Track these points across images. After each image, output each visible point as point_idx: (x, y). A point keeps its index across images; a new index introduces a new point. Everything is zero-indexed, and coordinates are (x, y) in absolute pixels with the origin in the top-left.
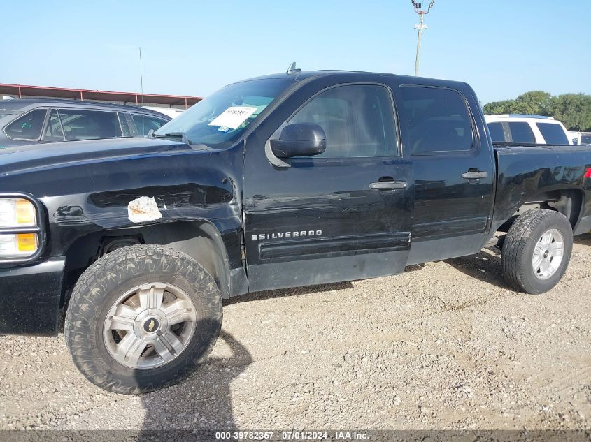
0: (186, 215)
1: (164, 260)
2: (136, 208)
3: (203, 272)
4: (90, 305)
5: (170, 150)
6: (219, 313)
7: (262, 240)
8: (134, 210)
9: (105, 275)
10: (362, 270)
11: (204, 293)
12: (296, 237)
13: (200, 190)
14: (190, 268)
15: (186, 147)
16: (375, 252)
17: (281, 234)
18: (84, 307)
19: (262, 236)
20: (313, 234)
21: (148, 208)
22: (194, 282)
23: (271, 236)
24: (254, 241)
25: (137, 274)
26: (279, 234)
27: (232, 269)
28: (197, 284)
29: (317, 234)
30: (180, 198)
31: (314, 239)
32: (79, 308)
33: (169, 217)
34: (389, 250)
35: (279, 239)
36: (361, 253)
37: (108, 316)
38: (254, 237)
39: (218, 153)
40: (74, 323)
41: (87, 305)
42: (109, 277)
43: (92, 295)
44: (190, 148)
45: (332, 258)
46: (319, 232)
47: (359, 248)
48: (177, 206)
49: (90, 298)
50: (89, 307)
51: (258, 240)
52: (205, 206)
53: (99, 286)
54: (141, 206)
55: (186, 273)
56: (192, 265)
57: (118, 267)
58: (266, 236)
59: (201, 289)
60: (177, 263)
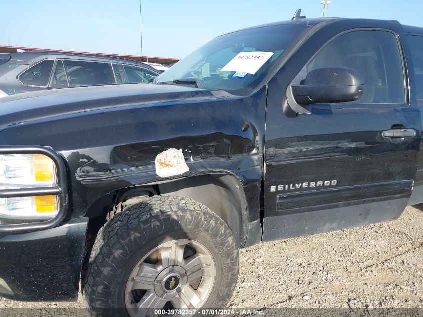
0: (211, 167)
1: (188, 216)
2: (163, 161)
3: (224, 226)
4: (113, 270)
5: (193, 96)
6: (236, 267)
7: (281, 192)
8: (162, 164)
9: (129, 235)
10: (366, 218)
11: (225, 249)
12: (313, 188)
13: (226, 141)
14: (213, 222)
15: (208, 93)
16: (381, 200)
17: (298, 184)
18: (106, 271)
19: (281, 187)
20: (329, 184)
21: (174, 162)
22: (216, 238)
23: (289, 187)
24: (273, 193)
25: (162, 232)
26: (297, 185)
27: (251, 222)
28: (218, 239)
29: (333, 184)
30: (206, 150)
31: (329, 189)
32: (101, 272)
33: (195, 169)
34: (393, 199)
35: (296, 190)
36: (369, 202)
37: (130, 279)
38: (273, 189)
39: (242, 100)
40: (95, 289)
41: (109, 269)
42: (132, 238)
43: (114, 258)
44: (212, 95)
45: (343, 208)
46: (334, 182)
47: (369, 197)
48: (203, 158)
49: (112, 262)
50: (111, 271)
51: (277, 192)
52: (229, 157)
53: (122, 248)
54: (169, 159)
55: (208, 228)
56: (214, 219)
57: (142, 226)
58: (284, 187)
59: (222, 244)
60: (201, 219)
